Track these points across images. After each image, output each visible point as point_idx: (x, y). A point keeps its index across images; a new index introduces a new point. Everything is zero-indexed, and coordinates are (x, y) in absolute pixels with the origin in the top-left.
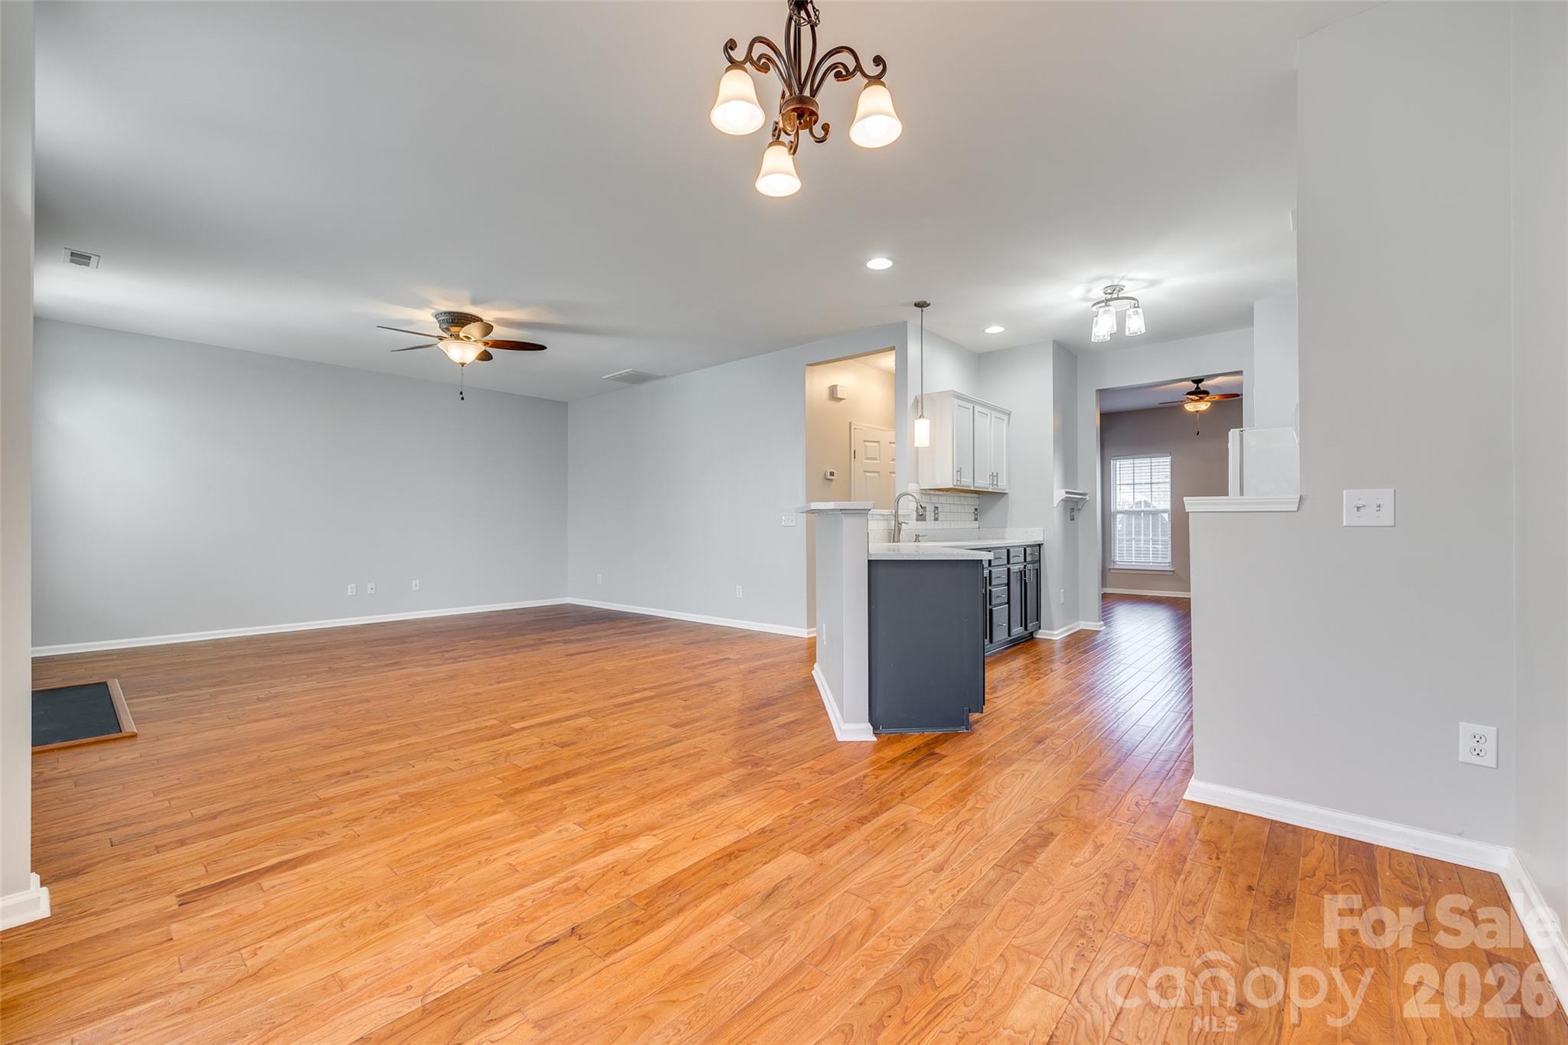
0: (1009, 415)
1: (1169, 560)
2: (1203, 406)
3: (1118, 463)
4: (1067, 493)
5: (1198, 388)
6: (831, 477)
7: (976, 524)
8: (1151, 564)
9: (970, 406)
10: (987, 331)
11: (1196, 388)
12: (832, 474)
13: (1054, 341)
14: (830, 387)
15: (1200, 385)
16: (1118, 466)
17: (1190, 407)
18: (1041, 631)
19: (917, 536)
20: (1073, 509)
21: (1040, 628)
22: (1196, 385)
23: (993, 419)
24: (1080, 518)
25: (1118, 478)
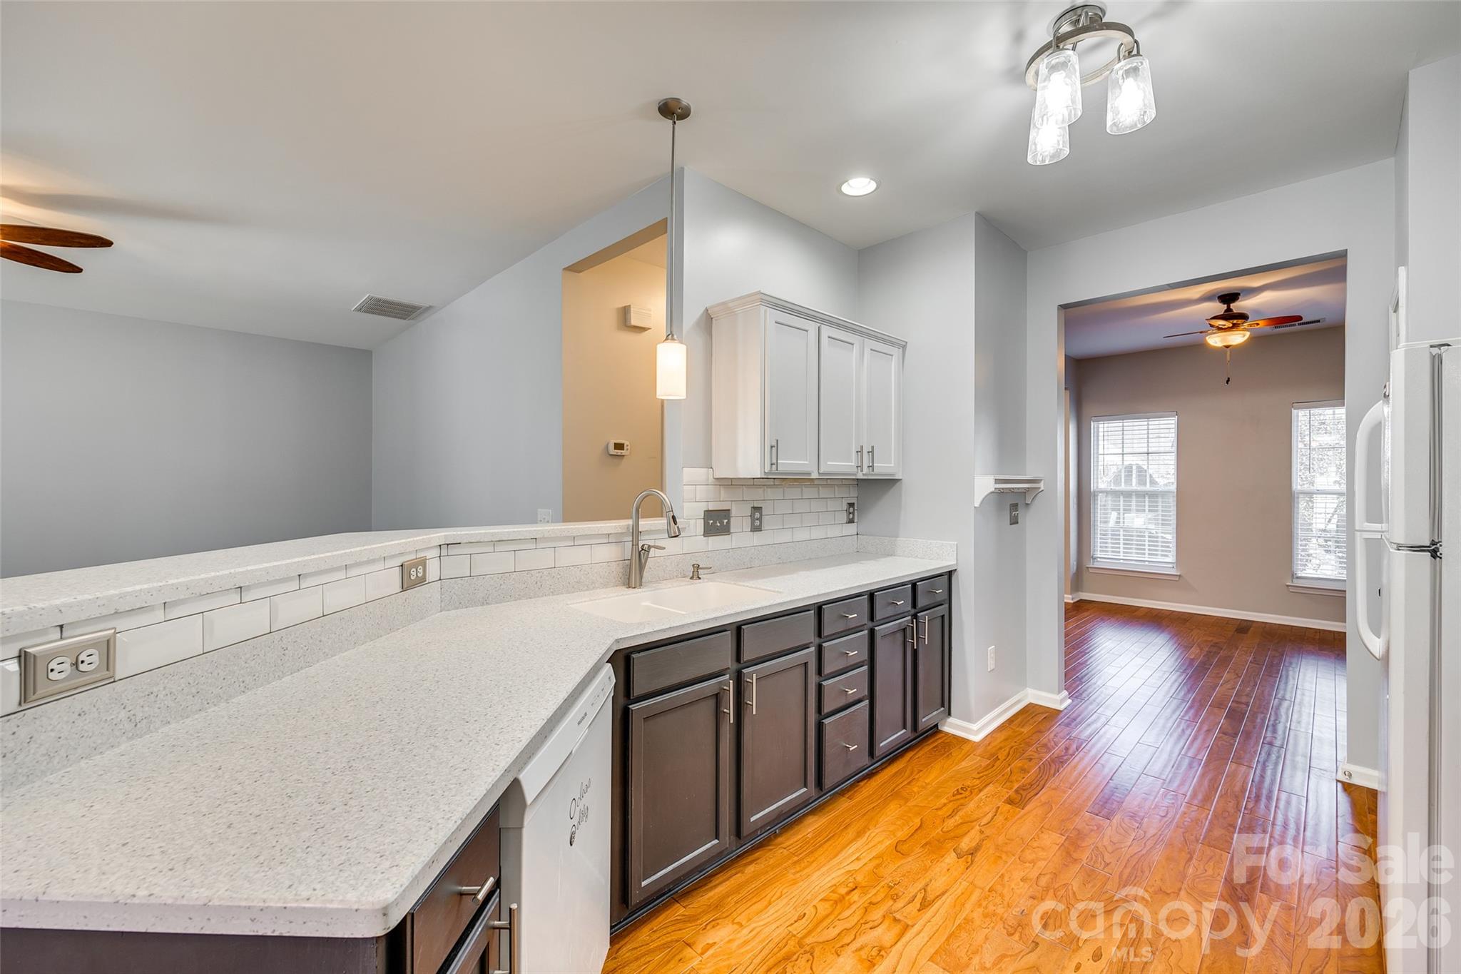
0: (904, 347)
1: (1171, 558)
2: (1238, 338)
3: (1101, 426)
4: (997, 481)
5: (1229, 309)
6: (619, 452)
7: (852, 529)
8: (1147, 563)
9: (812, 327)
10: (846, 189)
11: (1226, 311)
12: (619, 446)
13: (977, 213)
14: (618, 309)
15: (1232, 306)
16: (1101, 430)
17: (1215, 341)
18: (951, 720)
19: (697, 568)
20: (1017, 505)
21: (949, 714)
22: (1225, 307)
23: (867, 351)
24: (1030, 519)
25: (1101, 447)
